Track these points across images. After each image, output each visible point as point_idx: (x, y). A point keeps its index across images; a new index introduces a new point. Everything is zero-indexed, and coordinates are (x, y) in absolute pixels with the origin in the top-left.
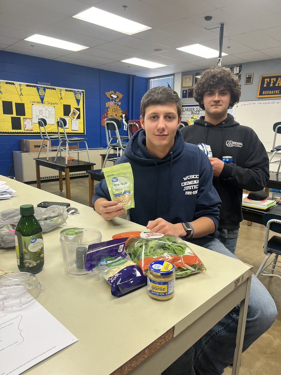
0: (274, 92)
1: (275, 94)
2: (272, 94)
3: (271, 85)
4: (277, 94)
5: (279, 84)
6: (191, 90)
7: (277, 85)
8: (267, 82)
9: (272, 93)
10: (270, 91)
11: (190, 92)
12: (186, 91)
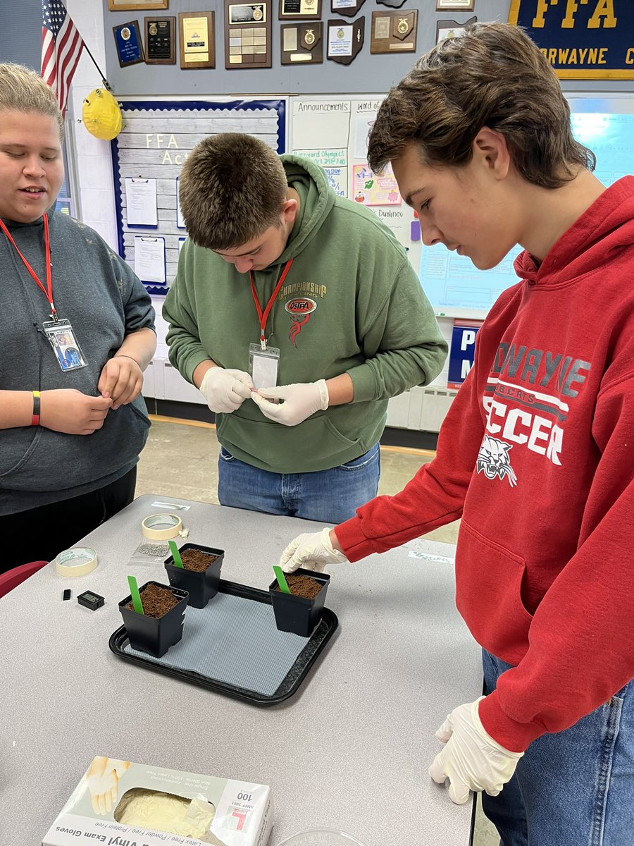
0: (582, 57)
1: (586, 66)
2: (572, 66)
3: (568, 23)
4: (592, 66)
5: (602, 18)
6: (163, 25)
7: (593, 23)
8: (550, 7)
9: (573, 59)
10: (564, 49)
11: (153, 32)
12: (133, 26)
